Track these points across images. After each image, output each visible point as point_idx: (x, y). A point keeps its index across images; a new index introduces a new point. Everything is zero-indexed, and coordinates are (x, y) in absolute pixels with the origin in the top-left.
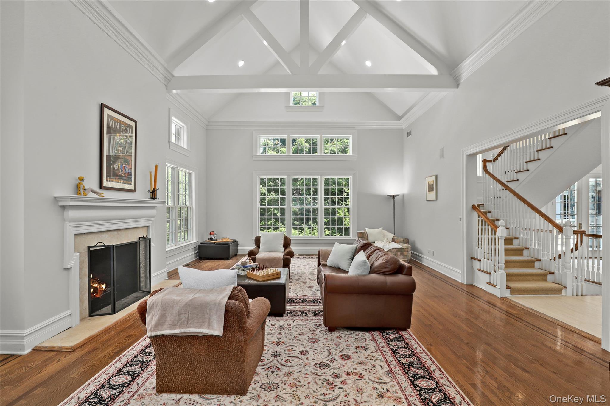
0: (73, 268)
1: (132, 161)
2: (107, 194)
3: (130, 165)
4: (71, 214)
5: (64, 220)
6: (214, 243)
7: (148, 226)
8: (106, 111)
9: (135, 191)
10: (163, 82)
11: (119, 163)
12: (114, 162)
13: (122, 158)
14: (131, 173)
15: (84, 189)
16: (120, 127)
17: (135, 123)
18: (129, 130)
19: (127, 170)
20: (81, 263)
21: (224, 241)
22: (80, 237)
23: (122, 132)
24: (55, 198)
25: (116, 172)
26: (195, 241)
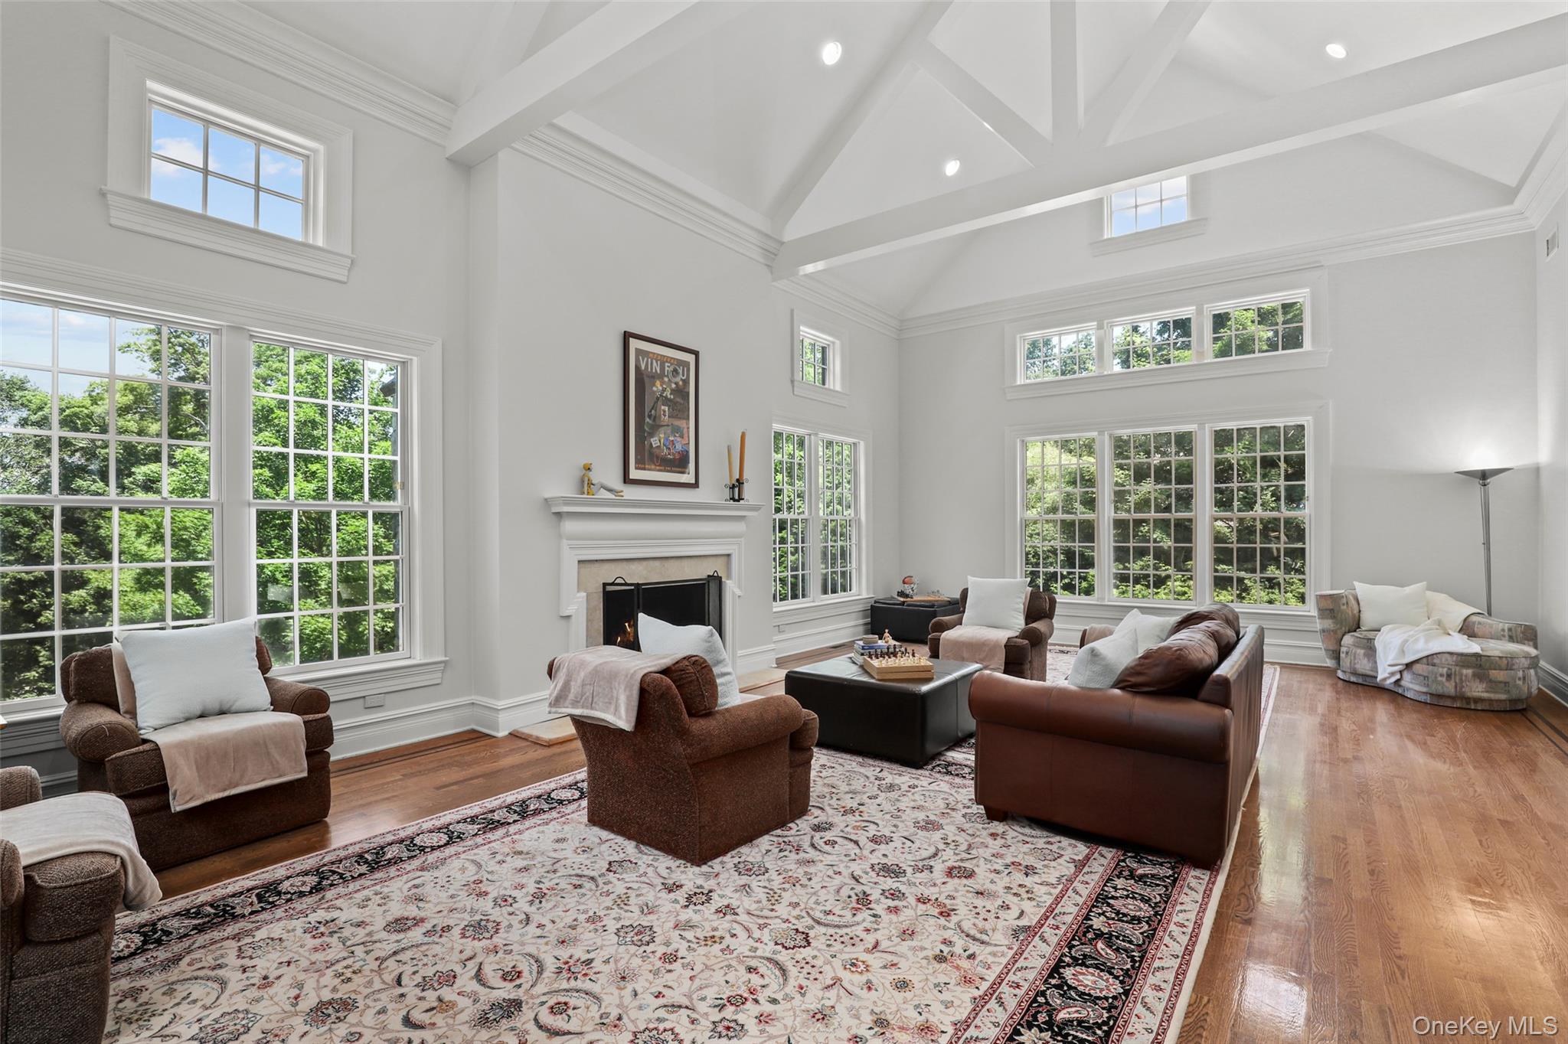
0: (573, 617)
1: (688, 428)
2: (632, 493)
3: (686, 435)
4: (570, 526)
5: (560, 537)
6: (904, 602)
7: (729, 555)
8: (634, 344)
9: (696, 485)
10: (762, 260)
11: (662, 436)
12: (651, 435)
13: (668, 425)
14: (687, 452)
15: (590, 484)
16: (662, 368)
17: (694, 356)
18: (681, 371)
19: (679, 447)
20: (590, 611)
21: (929, 598)
22: (588, 565)
23: (667, 376)
24: (546, 500)
25: (657, 451)
26: (864, 596)
